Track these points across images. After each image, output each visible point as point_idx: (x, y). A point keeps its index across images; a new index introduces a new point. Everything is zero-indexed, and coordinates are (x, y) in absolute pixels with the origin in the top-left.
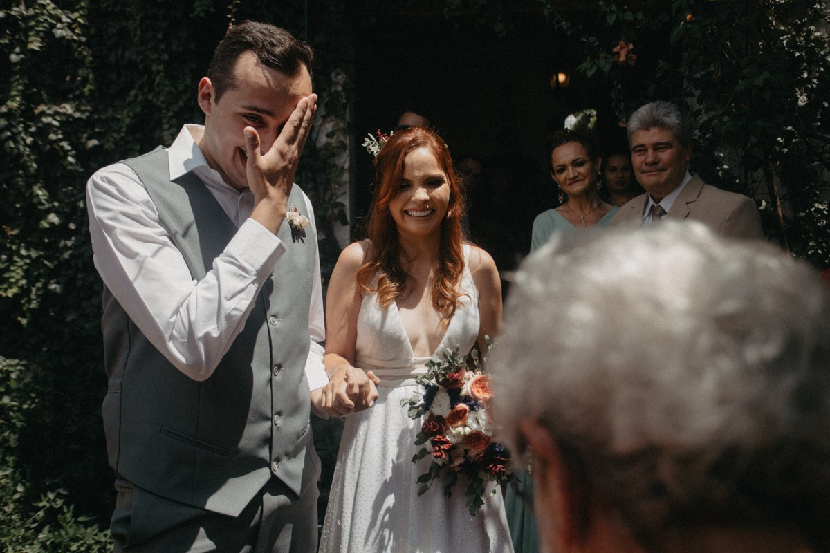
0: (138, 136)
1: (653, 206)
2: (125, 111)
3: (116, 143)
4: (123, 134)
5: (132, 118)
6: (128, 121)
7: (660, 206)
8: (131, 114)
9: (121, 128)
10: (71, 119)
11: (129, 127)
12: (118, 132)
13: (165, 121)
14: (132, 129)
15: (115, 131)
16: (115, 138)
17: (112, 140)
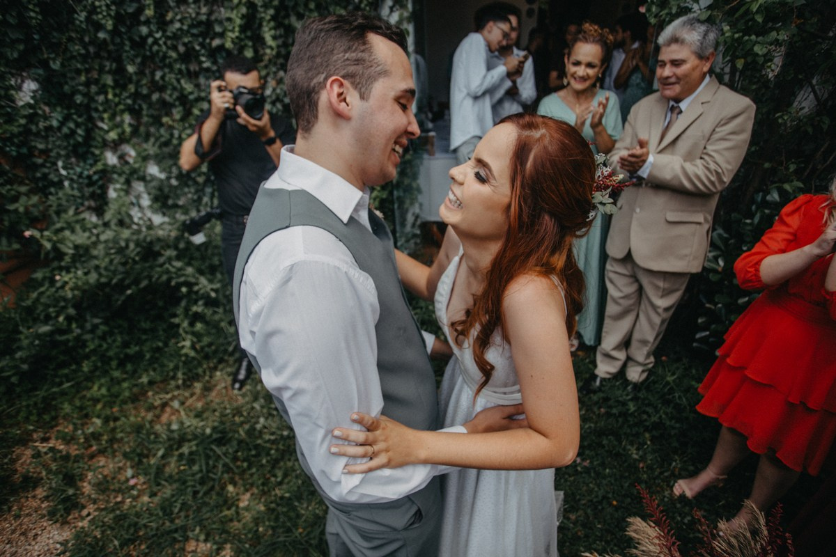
0: (249, 33)
1: (673, 106)
2: (235, 12)
3: (233, 42)
4: (237, 34)
5: (241, 19)
6: (238, 21)
7: (679, 107)
8: (240, 15)
9: (234, 28)
10: (195, 22)
11: (240, 26)
12: (233, 31)
13: (265, 24)
14: (243, 29)
15: (230, 31)
16: (232, 38)
17: (229, 39)
